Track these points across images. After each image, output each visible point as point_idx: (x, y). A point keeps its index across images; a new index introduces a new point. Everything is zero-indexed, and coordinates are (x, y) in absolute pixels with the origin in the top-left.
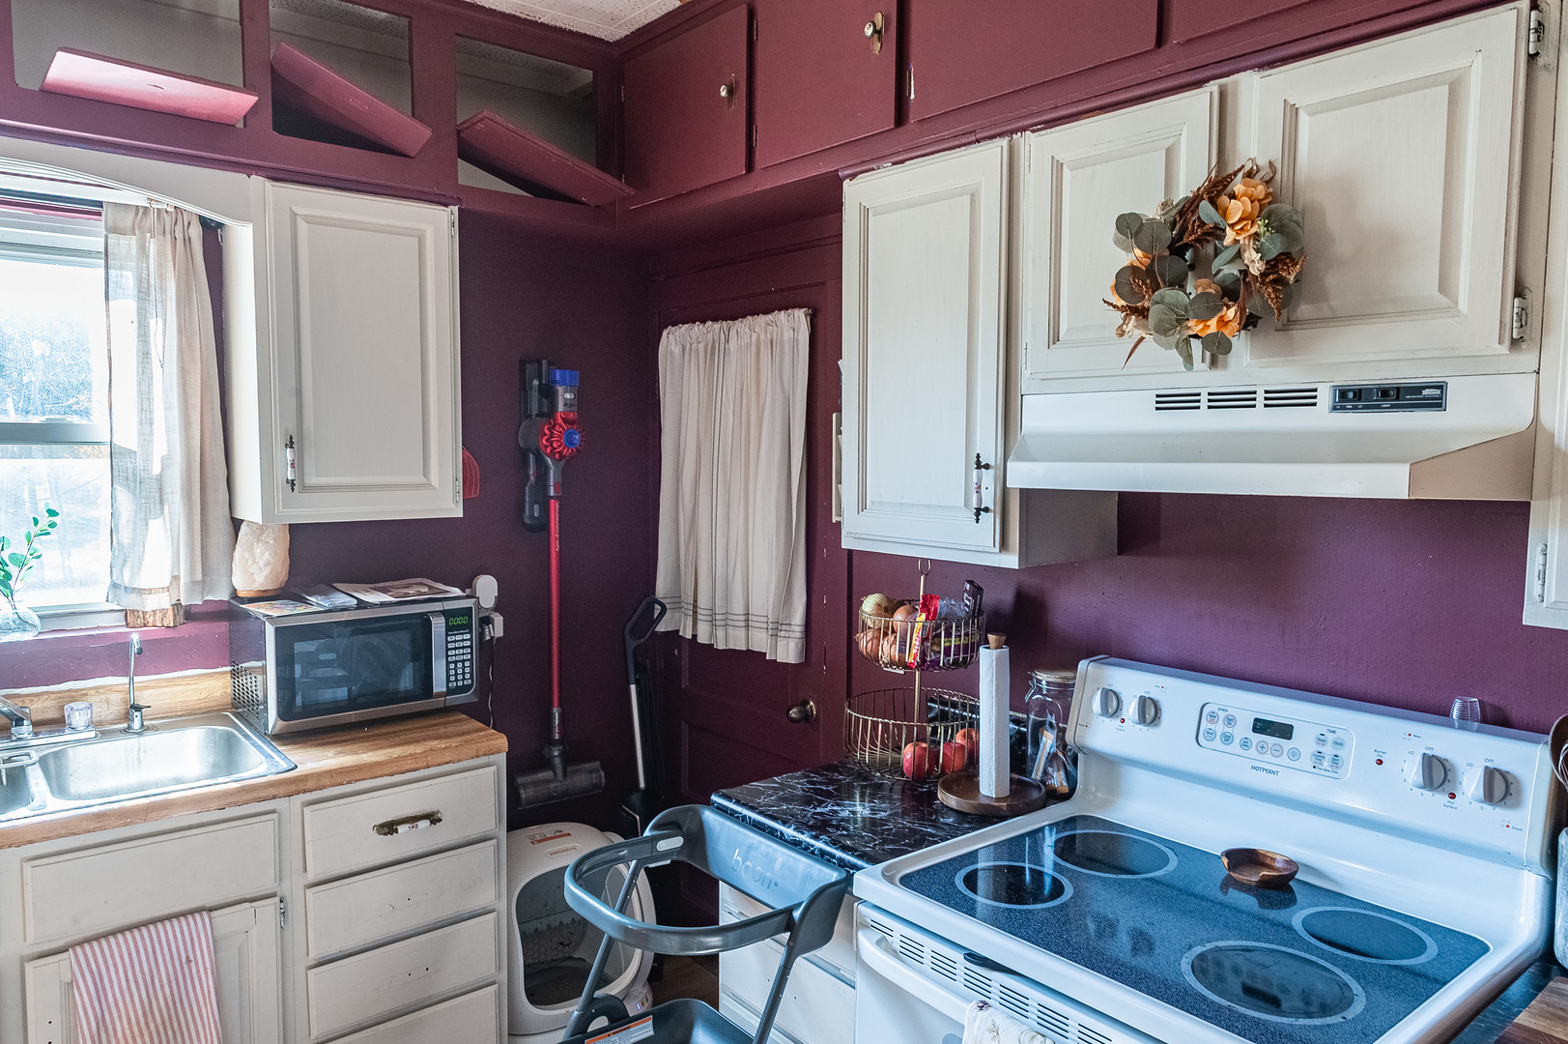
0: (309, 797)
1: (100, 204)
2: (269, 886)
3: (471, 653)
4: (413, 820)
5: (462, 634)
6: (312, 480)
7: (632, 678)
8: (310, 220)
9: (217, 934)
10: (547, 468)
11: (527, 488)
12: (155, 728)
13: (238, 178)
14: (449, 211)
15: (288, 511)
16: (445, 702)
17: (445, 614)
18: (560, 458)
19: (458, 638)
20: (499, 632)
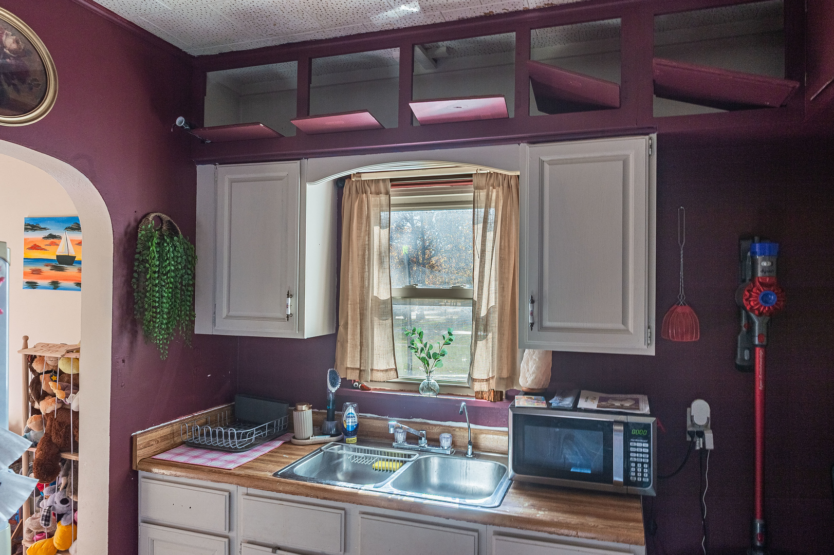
0: (497, 529)
3: (649, 458)
5: (642, 443)
6: (547, 323)
8: (551, 163)
10: (753, 323)
11: (739, 337)
12: (479, 456)
13: (514, 146)
14: (650, 139)
15: (532, 342)
16: (624, 489)
17: (626, 425)
18: (760, 314)
19: (638, 445)
20: (710, 445)
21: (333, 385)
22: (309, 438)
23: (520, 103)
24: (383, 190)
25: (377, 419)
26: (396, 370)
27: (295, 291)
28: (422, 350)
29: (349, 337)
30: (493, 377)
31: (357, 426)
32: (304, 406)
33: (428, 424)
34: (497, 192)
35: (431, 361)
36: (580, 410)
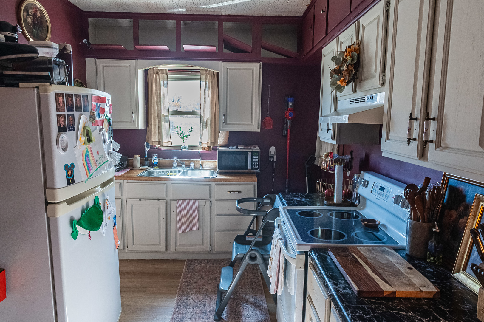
0: (216, 183)
1: (200, 70)
2: (208, 198)
3: (258, 161)
4: (235, 192)
6: (228, 122)
7: (307, 175)
8: (230, 69)
9: (199, 204)
10: (288, 122)
11: (284, 127)
12: (204, 169)
13: (217, 62)
14: (260, 64)
15: (224, 129)
16: (251, 171)
17: (252, 152)
18: (289, 119)
19: (255, 158)
20: (275, 160)
21: (148, 148)
22: (140, 167)
23: (220, 48)
24: (165, 73)
25: (165, 160)
26: (171, 142)
27: (135, 111)
28: (181, 134)
29: (153, 129)
30: (209, 142)
31: (158, 162)
32: (137, 156)
33: (185, 160)
34: (209, 76)
35: (185, 138)
36: (239, 149)
